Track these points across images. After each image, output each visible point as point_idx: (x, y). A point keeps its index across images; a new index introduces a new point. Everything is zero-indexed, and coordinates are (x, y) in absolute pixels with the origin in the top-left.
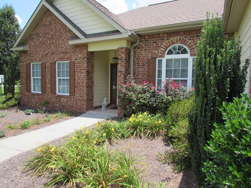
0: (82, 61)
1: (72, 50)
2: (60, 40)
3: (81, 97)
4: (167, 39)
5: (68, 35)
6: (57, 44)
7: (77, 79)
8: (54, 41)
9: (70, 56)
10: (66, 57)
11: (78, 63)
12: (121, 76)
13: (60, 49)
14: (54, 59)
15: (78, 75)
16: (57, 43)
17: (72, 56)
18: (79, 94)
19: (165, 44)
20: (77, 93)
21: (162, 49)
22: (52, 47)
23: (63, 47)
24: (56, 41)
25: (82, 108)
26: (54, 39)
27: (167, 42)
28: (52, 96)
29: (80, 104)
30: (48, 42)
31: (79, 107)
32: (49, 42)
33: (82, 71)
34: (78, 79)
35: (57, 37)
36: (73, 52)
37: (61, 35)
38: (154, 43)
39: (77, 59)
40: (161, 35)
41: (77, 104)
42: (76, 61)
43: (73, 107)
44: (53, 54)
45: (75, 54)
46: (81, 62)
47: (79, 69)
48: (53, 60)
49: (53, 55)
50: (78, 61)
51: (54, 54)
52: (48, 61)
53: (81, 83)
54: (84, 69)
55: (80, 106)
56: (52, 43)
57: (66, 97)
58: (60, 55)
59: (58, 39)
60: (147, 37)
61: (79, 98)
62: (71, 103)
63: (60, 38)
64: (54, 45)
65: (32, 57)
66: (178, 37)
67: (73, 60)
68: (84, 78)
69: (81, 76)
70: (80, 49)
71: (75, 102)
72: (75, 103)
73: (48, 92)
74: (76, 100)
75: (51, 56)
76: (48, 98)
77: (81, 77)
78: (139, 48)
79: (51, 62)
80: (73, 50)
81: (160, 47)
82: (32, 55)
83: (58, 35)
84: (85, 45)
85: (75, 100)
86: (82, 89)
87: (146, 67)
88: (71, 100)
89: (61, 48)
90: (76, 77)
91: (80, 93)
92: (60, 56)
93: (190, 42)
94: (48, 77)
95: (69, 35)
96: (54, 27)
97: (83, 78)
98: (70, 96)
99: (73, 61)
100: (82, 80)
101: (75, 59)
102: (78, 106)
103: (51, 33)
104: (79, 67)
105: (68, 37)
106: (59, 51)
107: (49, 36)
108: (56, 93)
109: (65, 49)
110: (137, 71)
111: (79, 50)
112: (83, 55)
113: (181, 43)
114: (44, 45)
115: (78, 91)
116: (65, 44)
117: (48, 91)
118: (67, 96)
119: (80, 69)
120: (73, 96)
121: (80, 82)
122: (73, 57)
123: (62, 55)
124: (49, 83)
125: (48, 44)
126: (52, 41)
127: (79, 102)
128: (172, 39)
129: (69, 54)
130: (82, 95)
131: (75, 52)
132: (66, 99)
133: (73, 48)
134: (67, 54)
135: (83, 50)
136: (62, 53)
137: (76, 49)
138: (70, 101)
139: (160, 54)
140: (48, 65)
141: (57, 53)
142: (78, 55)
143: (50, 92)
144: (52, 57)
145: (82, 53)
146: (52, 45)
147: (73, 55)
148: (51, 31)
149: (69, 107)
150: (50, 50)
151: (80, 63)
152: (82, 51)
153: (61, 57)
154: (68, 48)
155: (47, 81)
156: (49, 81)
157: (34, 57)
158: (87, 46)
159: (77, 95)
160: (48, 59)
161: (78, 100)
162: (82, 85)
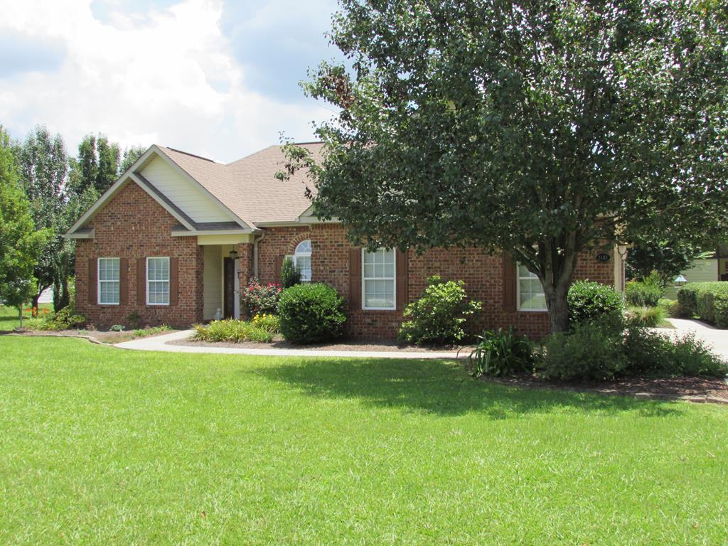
0: (189, 258)
2: (154, 228)
3: (188, 306)
4: (297, 234)
5: (167, 222)
6: (148, 233)
7: (182, 283)
8: (144, 228)
9: (171, 250)
10: (164, 251)
11: (183, 261)
12: (242, 278)
13: (153, 240)
14: (143, 253)
15: (183, 276)
17: (174, 250)
18: (184, 302)
19: (294, 239)
20: (181, 301)
21: (291, 245)
22: (140, 236)
23: (159, 238)
24: (148, 228)
25: (189, 321)
26: (143, 225)
27: (296, 237)
28: (139, 308)
29: (186, 316)
30: (133, 228)
32: (135, 228)
33: (190, 271)
34: (184, 282)
35: (148, 223)
36: (175, 245)
37: (155, 221)
38: (282, 237)
39: (181, 255)
40: (290, 229)
41: (181, 316)
42: (180, 257)
44: (141, 246)
45: (178, 248)
48: (141, 256)
49: (142, 248)
50: (183, 258)
51: (143, 246)
52: (133, 256)
53: (187, 287)
54: (192, 269)
55: (187, 319)
56: (140, 231)
59: (151, 225)
60: (273, 230)
61: (185, 307)
63: (154, 225)
64: (143, 233)
65: (102, 249)
66: (308, 233)
67: (176, 256)
68: (192, 280)
70: (186, 242)
71: (179, 313)
72: (179, 315)
73: (131, 303)
74: (180, 311)
75: (138, 248)
76: (131, 311)
77: (188, 278)
78: (264, 243)
79: (138, 257)
80: (175, 242)
81: (289, 242)
82: (101, 246)
83: (151, 220)
84: (195, 238)
85: (178, 311)
86: (189, 295)
87: (273, 265)
88: (172, 311)
89: (155, 238)
90: (180, 280)
91: (186, 301)
92: (153, 249)
94: (132, 280)
95: (169, 222)
96: (144, 208)
97: (190, 280)
98: (170, 305)
100: (189, 282)
101: (179, 255)
103: (139, 216)
104: (184, 266)
105: (167, 224)
106: (152, 243)
107: (134, 220)
108: (145, 303)
109: (162, 240)
110: (262, 271)
111: (184, 243)
112: (190, 250)
114: (125, 233)
115: (184, 298)
116: (162, 233)
117: (133, 301)
118: (166, 306)
119: (186, 269)
120: (176, 306)
121: (186, 285)
122: (175, 252)
123: (157, 248)
124: (134, 288)
125: (132, 230)
126: (140, 228)
127: (184, 313)
128: (302, 234)
129: (169, 247)
130: (190, 303)
131: (179, 245)
132: (163, 310)
133: (175, 240)
134: (165, 248)
135: (190, 243)
136: (157, 246)
137: (180, 241)
139: (289, 251)
140: (133, 261)
141: (149, 245)
142: (183, 250)
143: (136, 302)
144: (139, 250)
145: (189, 247)
146: (140, 233)
148: (138, 213)
150: (135, 241)
151: (187, 261)
152: (189, 245)
153: (155, 251)
154: (167, 240)
155: (131, 285)
156: (133, 285)
157: (106, 249)
158: (197, 239)
159: (182, 304)
160: (133, 253)
161: (184, 311)
162: (189, 291)
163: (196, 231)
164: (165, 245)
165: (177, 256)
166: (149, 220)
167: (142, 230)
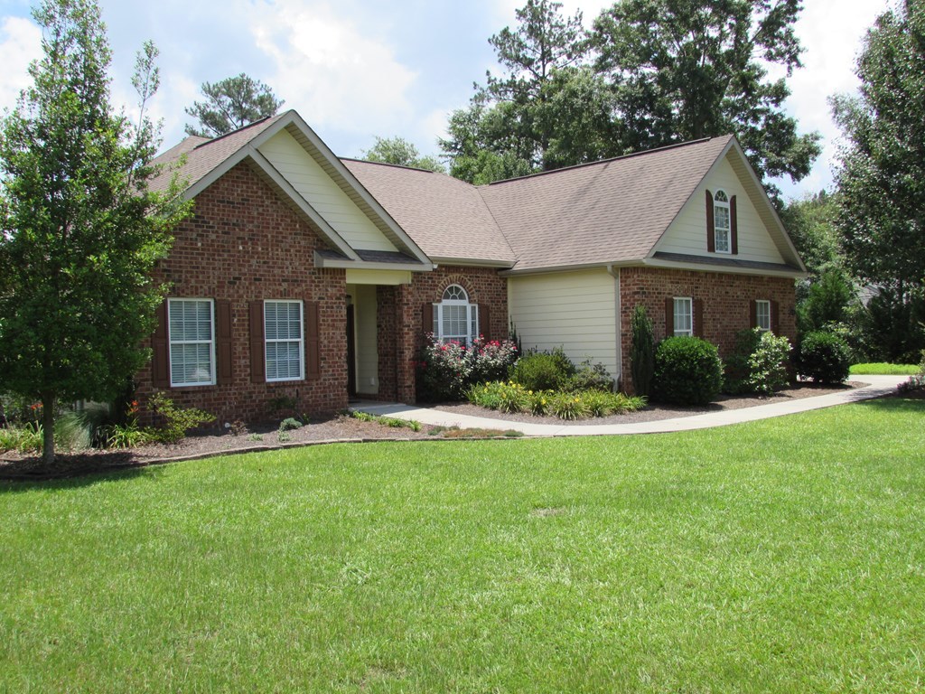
0: (335, 303)
1: (311, 277)
2: (277, 250)
3: (337, 379)
4: (446, 276)
5: (299, 243)
6: (268, 258)
7: (326, 342)
8: (260, 249)
9: (306, 290)
10: (296, 290)
11: (327, 307)
13: (277, 271)
14: (260, 292)
15: (327, 332)
16: (268, 254)
17: (311, 290)
18: (330, 373)
19: (442, 282)
20: (325, 371)
21: (439, 290)
22: (254, 262)
23: (287, 268)
24: (267, 249)
25: (339, 403)
26: (259, 243)
27: (445, 279)
28: (255, 388)
29: (334, 395)
30: (241, 248)
31: (332, 402)
32: (244, 248)
33: (338, 324)
34: (329, 342)
35: (267, 240)
36: (313, 282)
37: (280, 239)
38: (429, 278)
39: (323, 299)
41: (325, 396)
42: (322, 301)
43: (316, 405)
44: (255, 279)
45: (319, 286)
46: (334, 306)
47: (330, 319)
48: (256, 296)
49: (258, 283)
50: (327, 303)
51: (260, 280)
52: (241, 296)
53: (335, 349)
54: (341, 321)
55: (335, 399)
56: (253, 253)
57: (299, 386)
58: (280, 285)
59: (272, 245)
61: (332, 382)
62: (312, 397)
63: (278, 246)
64: (258, 258)
65: (180, 281)
66: (458, 275)
67: (314, 299)
68: (341, 338)
69: (334, 334)
70: (331, 278)
71: (322, 392)
72: (322, 395)
73: (240, 380)
74: (324, 388)
75: (250, 284)
76: (240, 394)
79: (249, 300)
80: (313, 276)
81: (437, 286)
83: (272, 236)
84: (344, 272)
85: (320, 388)
86: (337, 362)
87: (420, 317)
88: (311, 389)
89: (279, 268)
90: (322, 337)
91: (333, 371)
92: (278, 287)
93: (469, 283)
94: (242, 340)
95: (303, 243)
96: (258, 214)
97: (339, 338)
98: (306, 380)
99: (314, 301)
100: (337, 342)
101: (320, 298)
102: (331, 400)
103: (250, 226)
104: (329, 316)
105: (300, 247)
106: (275, 276)
107: (242, 233)
108: (264, 379)
109: (293, 272)
111: (329, 279)
112: (339, 291)
113: (460, 284)
114: (226, 256)
115: (330, 367)
116: (292, 260)
117: (243, 376)
118: (299, 382)
119: (332, 320)
120: (317, 380)
121: (333, 346)
122: (313, 293)
123: (285, 285)
124: (245, 353)
125: (239, 252)
126: (253, 248)
127: (330, 392)
129: (304, 285)
130: (339, 375)
131: (319, 282)
133: (314, 273)
134: (298, 285)
135: (338, 280)
136: (284, 281)
137: (321, 276)
138: (308, 393)
139: (437, 298)
140: (242, 306)
141: (271, 278)
142: (327, 290)
143: (249, 378)
144: (253, 288)
145: (336, 287)
146: (253, 257)
147: (313, 288)
148: (249, 222)
149: (307, 406)
150: (245, 270)
151: (332, 308)
152: (336, 282)
153: (282, 289)
154: (301, 272)
155: (240, 349)
156: (244, 349)
157: (187, 282)
158: (345, 274)
159: (326, 377)
160: (241, 292)
161: (329, 386)
162: (337, 354)
163: (362, 262)
164: (296, 281)
165: (316, 300)
166: (269, 236)
167: (257, 253)
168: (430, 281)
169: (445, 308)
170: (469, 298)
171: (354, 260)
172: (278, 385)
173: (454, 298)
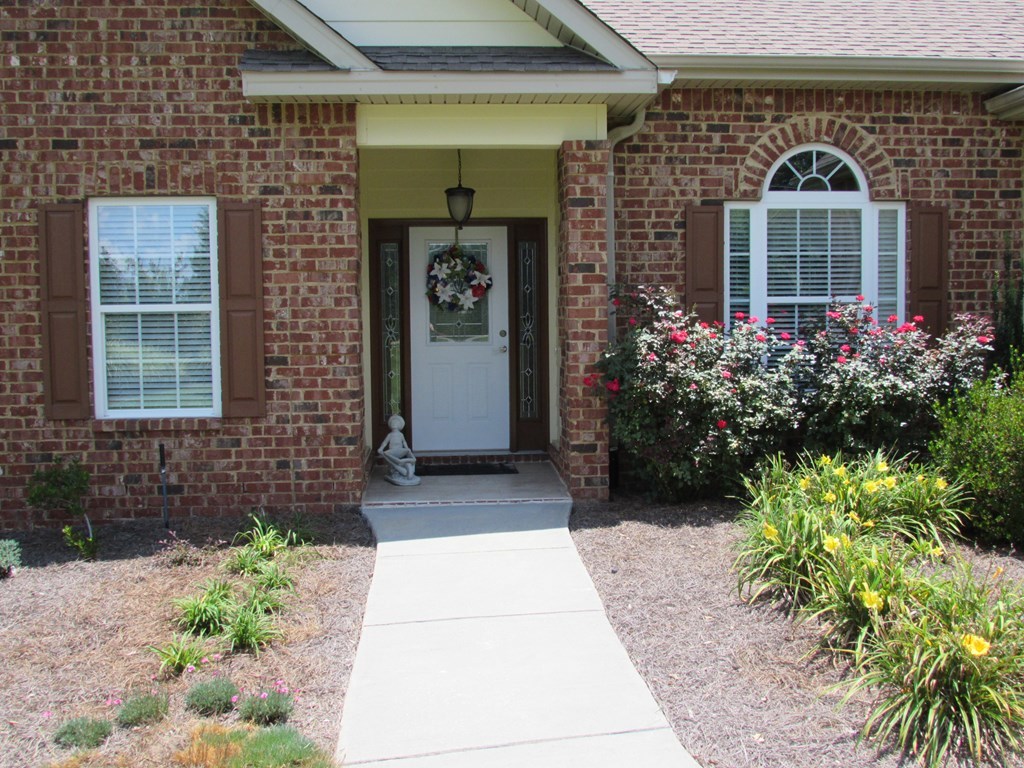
0: (318, 203)
1: (237, 132)
2: (127, 61)
3: (323, 419)
4: (776, 120)
5: (198, 36)
6: (98, 85)
7: (286, 314)
8: (73, 62)
9: (222, 167)
10: (186, 170)
11: (290, 216)
12: (586, 291)
13: (124, 119)
14: (72, 179)
15: (289, 286)
16: (98, 73)
17: (237, 167)
18: (301, 400)
19: (765, 139)
20: (284, 396)
21: (750, 162)
22: (53, 97)
23: (159, 109)
24: (95, 61)
25: (327, 486)
26: (70, 45)
27: (775, 131)
28: (57, 434)
29: (310, 464)
30: (15, 62)
31: (305, 483)
32: (23, 61)
33: (328, 263)
34: (295, 314)
35: (96, 37)
36: (247, 144)
37: (136, 28)
38: (711, 128)
39: (278, 191)
40: (748, 99)
41: (283, 465)
42: (272, 198)
43: (252, 489)
44: (58, 145)
45: (263, 156)
46: (315, 211)
47: (298, 248)
48: (60, 191)
49: (64, 153)
50: (289, 203)
51: (73, 145)
52: (18, 192)
53: (315, 334)
54: (336, 253)
55: (315, 476)
56: (51, 73)
57: (195, 433)
58: (134, 156)
59: (112, 49)
60: (677, 98)
61: (306, 426)
62: (238, 466)
63: (129, 48)
64: (68, 85)
66: (825, 116)
67: (250, 194)
68: (338, 302)
69: (313, 290)
70: (304, 132)
71: (272, 454)
72: (273, 462)
73: (15, 412)
74: (280, 442)
75: (43, 157)
76: (16, 447)
78: (636, 149)
79: (43, 200)
80: (245, 130)
81: (744, 151)
83: (112, 25)
84: (345, 111)
85: (267, 442)
86: (323, 372)
87: (676, 243)
88: (238, 443)
89: (134, 110)
90: (274, 303)
91: (308, 395)
92: (127, 163)
93: (870, 139)
94: (18, 306)
95: (210, 36)
97: (329, 303)
98: (226, 418)
99: (246, 198)
100: (323, 314)
101: (266, 191)
102: (299, 476)
104: (294, 240)
105: (202, 47)
106: (118, 132)
107: (18, 22)
108: (91, 410)
109: (177, 120)
111: (296, 136)
112: (328, 166)
113: (836, 144)
115: (298, 384)
116: (174, 86)
117: (23, 403)
118: (203, 422)
119: (305, 253)
120: (255, 419)
121: (311, 326)
122: (243, 177)
123: (151, 157)
124: (31, 342)
125: (10, 73)
126: (52, 61)
127: (299, 453)
128: (796, 119)
129: (211, 154)
130: (330, 407)
131: (265, 144)
132: (188, 440)
133: (244, 121)
134: (194, 156)
135: (327, 137)
136: (145, 145)
137: (272, 126)
138: (227, 455)
139: (743, 186)
141: (107, 140)
142: (289, 167)
143: (39, 408)
144: (51, 167)
145: (319, 156)
146: (52, 86)
147: (244, 162)
149: (222, 489)
150: (27, 121)
151: (307, 216)
152: (321, 144)
153: (142, 169)
154: (204, 120)
156: (24, 330)
158: (352, 116)
159: (287, 409)
160: (16, 179)
161: (296, 441)
162: (322, 350)
163: (380, 75)
164: (190, 144)
165: (255, 194)
166: (103, 24)
167: (65, 72)
168: (717, 138)
169: (777, 217)
170: (871, 185)
171: (348, 71)
172: (128, 429)
173: (813, 185)
